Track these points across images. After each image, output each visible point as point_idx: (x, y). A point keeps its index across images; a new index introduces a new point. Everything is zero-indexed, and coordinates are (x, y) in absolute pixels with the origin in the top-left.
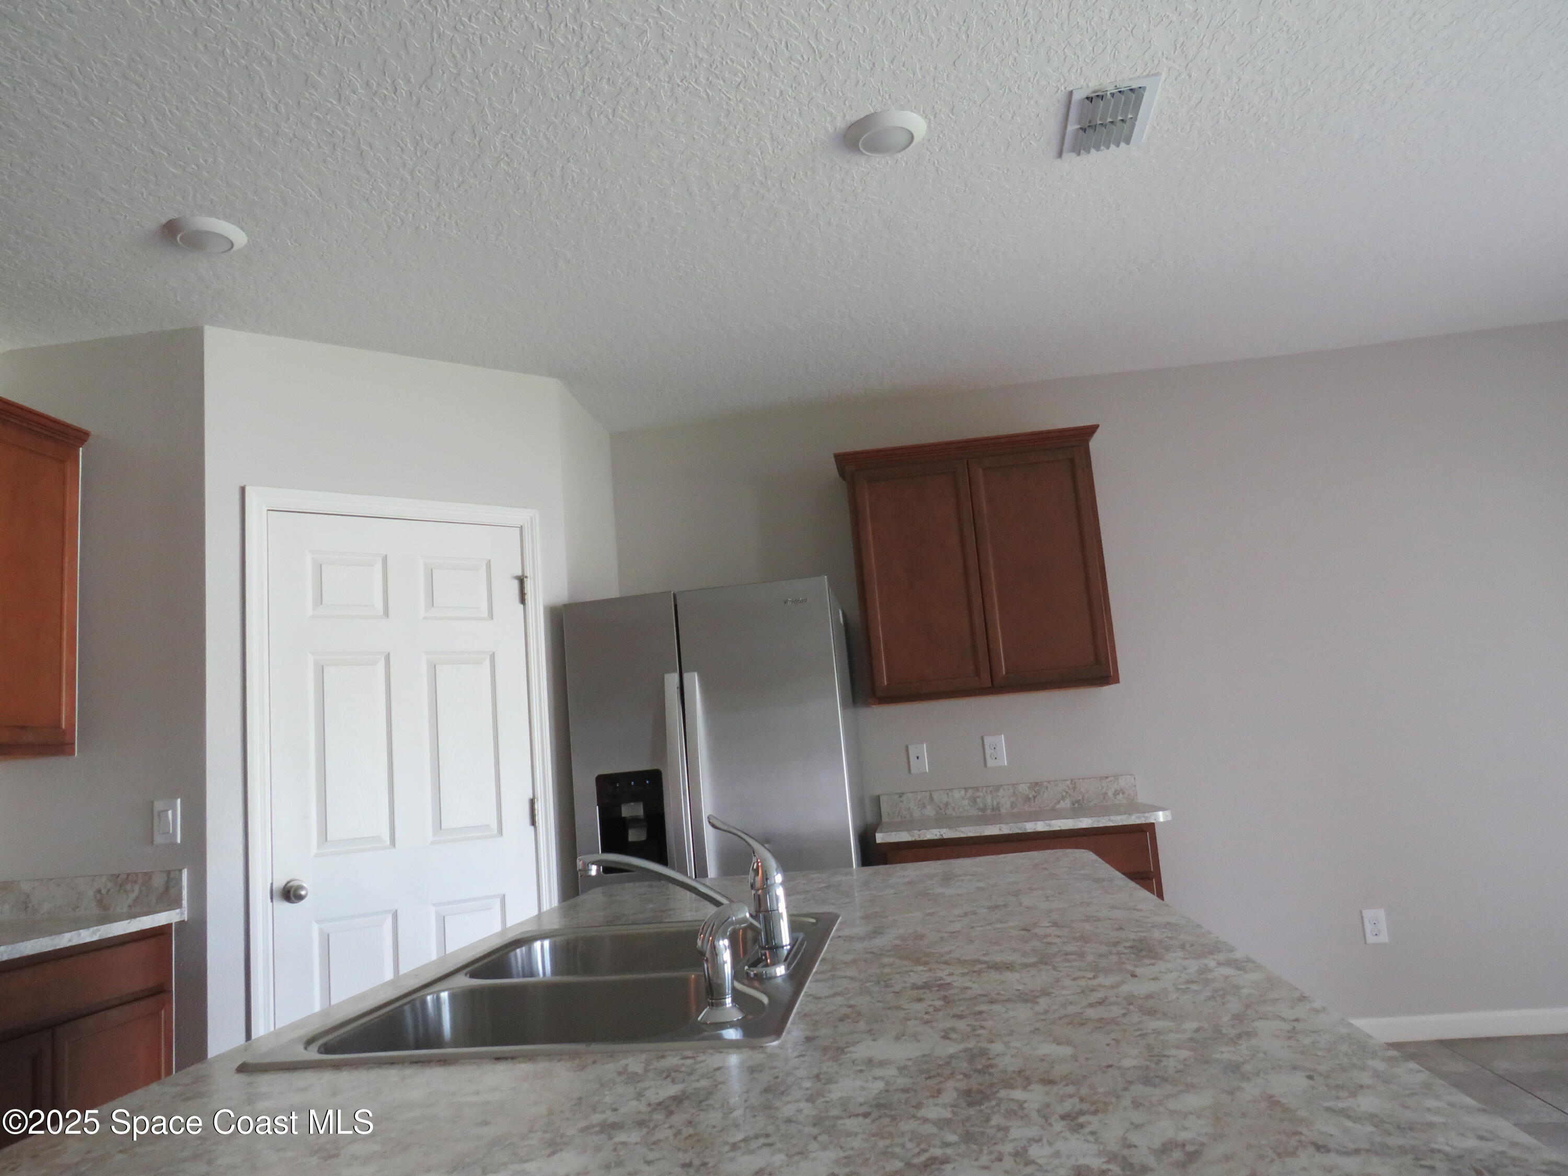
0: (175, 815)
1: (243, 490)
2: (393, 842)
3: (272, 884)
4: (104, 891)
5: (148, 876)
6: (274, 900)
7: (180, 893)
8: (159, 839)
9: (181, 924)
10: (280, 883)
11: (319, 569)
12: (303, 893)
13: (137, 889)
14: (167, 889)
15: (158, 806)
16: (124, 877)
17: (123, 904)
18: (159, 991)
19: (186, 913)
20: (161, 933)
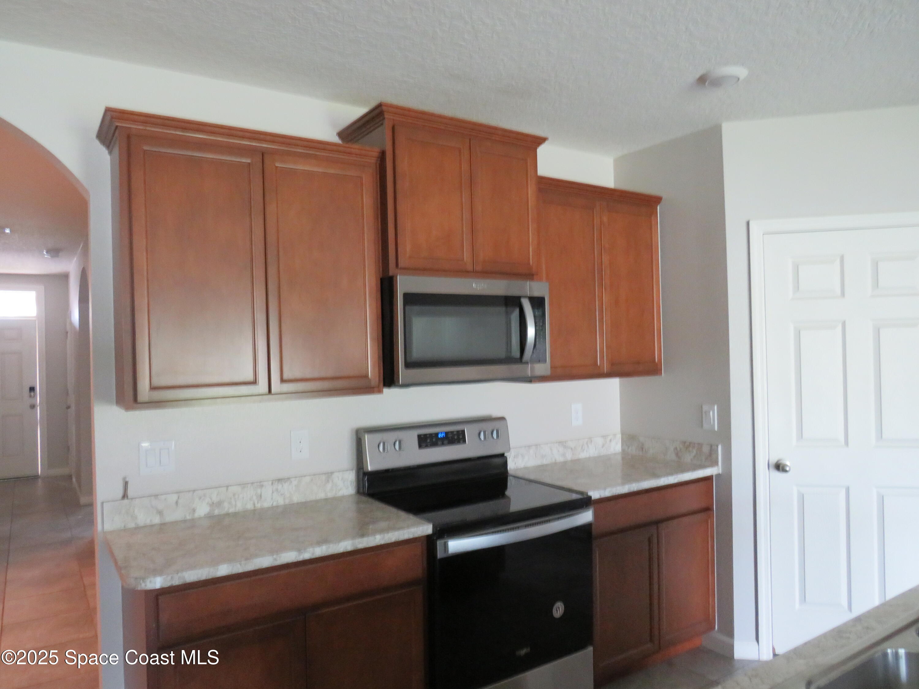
0: (714, 414)
1: (748, 223)
2: (847, 443)
3: (769, 459)
4: (678, 449)
5: (700, 445)
6: (770, 468)
7: (717, 458)
8: (706, 426)
9: (718, 476)
10: (774, 460)
11: (796, 269)
12: (788, 469)
13: (695, 451)
14: (710, 454)
15: (705, 408)
16: (688, 444)
17: (688, 458)
18: (708, 509)
19: (721, 470)
20: (708, 479)
